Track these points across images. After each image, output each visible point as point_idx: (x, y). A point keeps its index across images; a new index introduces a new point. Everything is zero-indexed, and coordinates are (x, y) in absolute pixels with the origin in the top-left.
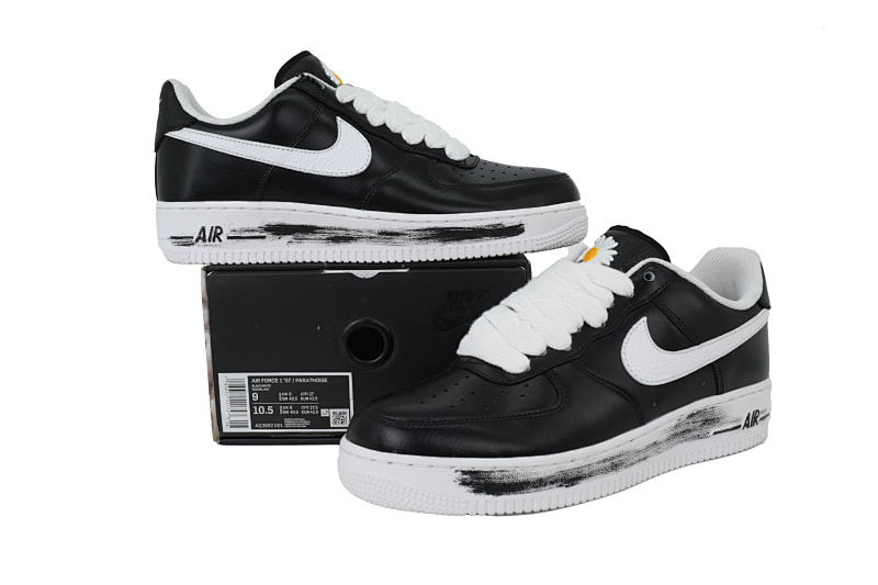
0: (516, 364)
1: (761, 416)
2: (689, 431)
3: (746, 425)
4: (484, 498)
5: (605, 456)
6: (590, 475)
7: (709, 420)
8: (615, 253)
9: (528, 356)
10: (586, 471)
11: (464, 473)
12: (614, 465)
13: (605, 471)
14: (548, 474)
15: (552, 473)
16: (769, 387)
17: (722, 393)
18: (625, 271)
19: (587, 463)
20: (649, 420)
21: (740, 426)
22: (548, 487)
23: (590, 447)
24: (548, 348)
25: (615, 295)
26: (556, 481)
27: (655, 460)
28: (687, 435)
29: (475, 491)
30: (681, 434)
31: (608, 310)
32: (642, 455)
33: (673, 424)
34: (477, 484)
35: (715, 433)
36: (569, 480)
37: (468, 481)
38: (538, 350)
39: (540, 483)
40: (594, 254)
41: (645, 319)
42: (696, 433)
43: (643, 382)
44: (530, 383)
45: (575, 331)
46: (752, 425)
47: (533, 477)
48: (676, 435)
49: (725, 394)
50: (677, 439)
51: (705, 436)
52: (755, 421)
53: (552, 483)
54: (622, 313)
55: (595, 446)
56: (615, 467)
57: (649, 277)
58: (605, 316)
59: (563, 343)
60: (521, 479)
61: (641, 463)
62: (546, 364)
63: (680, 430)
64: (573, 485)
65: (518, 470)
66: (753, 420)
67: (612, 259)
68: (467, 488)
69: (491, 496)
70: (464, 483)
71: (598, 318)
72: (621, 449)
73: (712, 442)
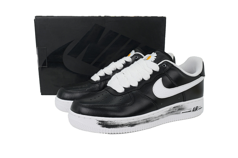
0: (120, 90)
1: (198, 108)
2: (174, 112)
3: (193, 111)
4: (105, 129)
5: (144, 118)
6: (139, 124)
7: (180, 109)
8: (156, 58)
9: (124, 88)
10: (137, 123)
11: (99, 121)
12: (147, 121)
13: (144, 123)
14: (125, 123)
15: (126, 123)
16: (203, 99)
17: (185, 101)
18: (157, 64)
19: (138, 120)
20: (160, 108)
21: (191, 111)
22: (125, 127)
23: (139, 116)
24: (131, 86)
25: (153, 71)
26: (127, 125)
27: (161, 120)
28: (173, 113)
29: (102, 127)
30: (171, 112)
31: (150, 75)
32: (157, 118)
33: (168, 110)
34: (103, 125)
35: (182, 113)
36: (132, 125)
37: (100, 124)
38: (127, 86)
39: (122, 125)
40: (150, 58)
41: (161, 78)
42: (176, 112)
43: (158, 97)
44: (124, 96)
45: (140, 81)
46: (195, 111)
47: (120, 123)
48: (169, 113)
49: (186, 102)
50: (169, 114)
51: (179, 113)
52: (196, 109)
53: (126, 126)
54: (155, 76)
55: (141, 115)
56: (147, 122)
57: (164, 66)
58: (149, 77)
59: (135, 84)
60: (116, 124)
61: (157, 121)
62: (129, 90)
63: (171, 111)
64: (133, 126)
65: (116, 121)
66: (195, 109)
67: (154, 60)
68: (100, 126)
69: (107, 128)
70: (99, 124)
71: (147, 77)
72: (149, 116)
73: (181, 115)
